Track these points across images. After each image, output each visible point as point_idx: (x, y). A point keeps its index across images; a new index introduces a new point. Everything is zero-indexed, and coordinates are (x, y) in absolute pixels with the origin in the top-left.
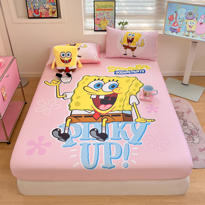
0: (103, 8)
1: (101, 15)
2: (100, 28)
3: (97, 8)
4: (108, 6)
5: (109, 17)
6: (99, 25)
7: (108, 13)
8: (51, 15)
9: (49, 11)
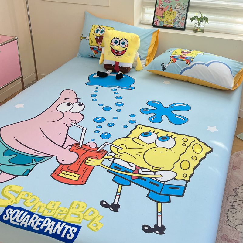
1: (167, 3)
2: (161, 22)
5: (178, 6)
6: (161, 18)
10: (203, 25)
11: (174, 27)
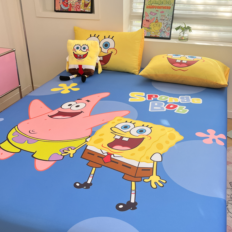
0: (157, 5)
1: (153, 15)
2: (148, 33)
3: (148, 5)
4: (164, 2)
5: (163, 18)
6: (148, 29)
7: (162, 12)
8: (82, 8)
9: (80, 3)
10: (187, 34)
11: (160, 37)
